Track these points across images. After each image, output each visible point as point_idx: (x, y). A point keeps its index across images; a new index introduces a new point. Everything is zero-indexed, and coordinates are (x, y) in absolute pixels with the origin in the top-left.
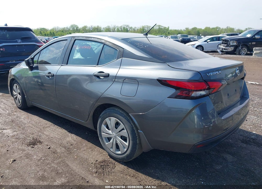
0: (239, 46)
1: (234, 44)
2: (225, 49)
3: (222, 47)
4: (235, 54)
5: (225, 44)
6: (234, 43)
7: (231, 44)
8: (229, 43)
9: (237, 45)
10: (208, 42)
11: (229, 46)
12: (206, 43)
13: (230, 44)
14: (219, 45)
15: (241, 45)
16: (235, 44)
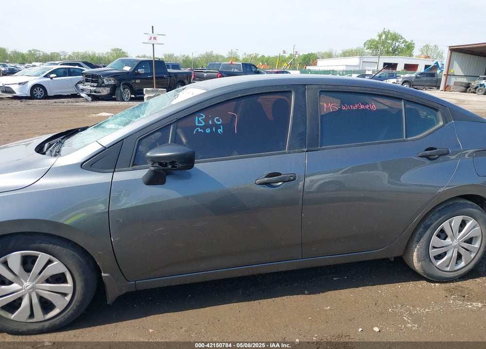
0: (120, 86)
1: (110, 82)
2: (95, 92)
3: (88, 87)
4: (115, 100)
5: (93, 82)
6: (110, 80)
7: (106, 83)
8: (100, 80)
9: (115, 84)
10: (52, 78)
11: (103, 86)
12: (49, 79)
13: (103, 83)
14: (78, 83)
15: (123, 84)
16: (112, 82)
